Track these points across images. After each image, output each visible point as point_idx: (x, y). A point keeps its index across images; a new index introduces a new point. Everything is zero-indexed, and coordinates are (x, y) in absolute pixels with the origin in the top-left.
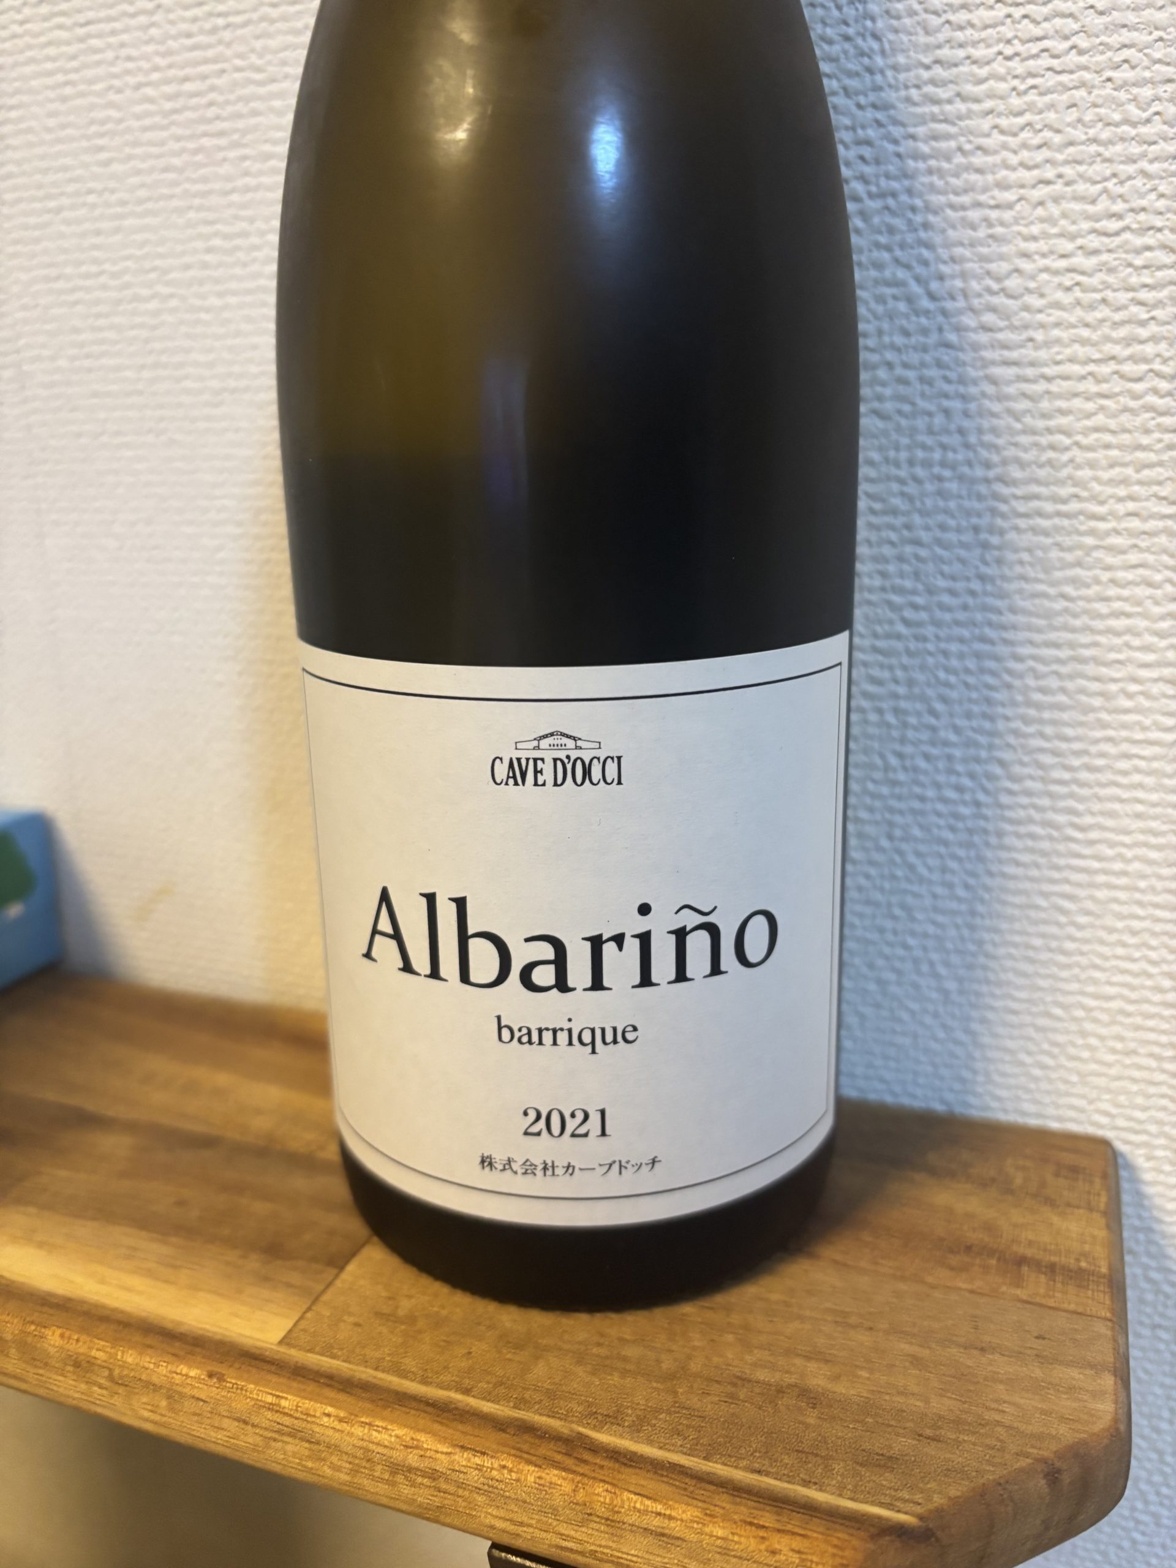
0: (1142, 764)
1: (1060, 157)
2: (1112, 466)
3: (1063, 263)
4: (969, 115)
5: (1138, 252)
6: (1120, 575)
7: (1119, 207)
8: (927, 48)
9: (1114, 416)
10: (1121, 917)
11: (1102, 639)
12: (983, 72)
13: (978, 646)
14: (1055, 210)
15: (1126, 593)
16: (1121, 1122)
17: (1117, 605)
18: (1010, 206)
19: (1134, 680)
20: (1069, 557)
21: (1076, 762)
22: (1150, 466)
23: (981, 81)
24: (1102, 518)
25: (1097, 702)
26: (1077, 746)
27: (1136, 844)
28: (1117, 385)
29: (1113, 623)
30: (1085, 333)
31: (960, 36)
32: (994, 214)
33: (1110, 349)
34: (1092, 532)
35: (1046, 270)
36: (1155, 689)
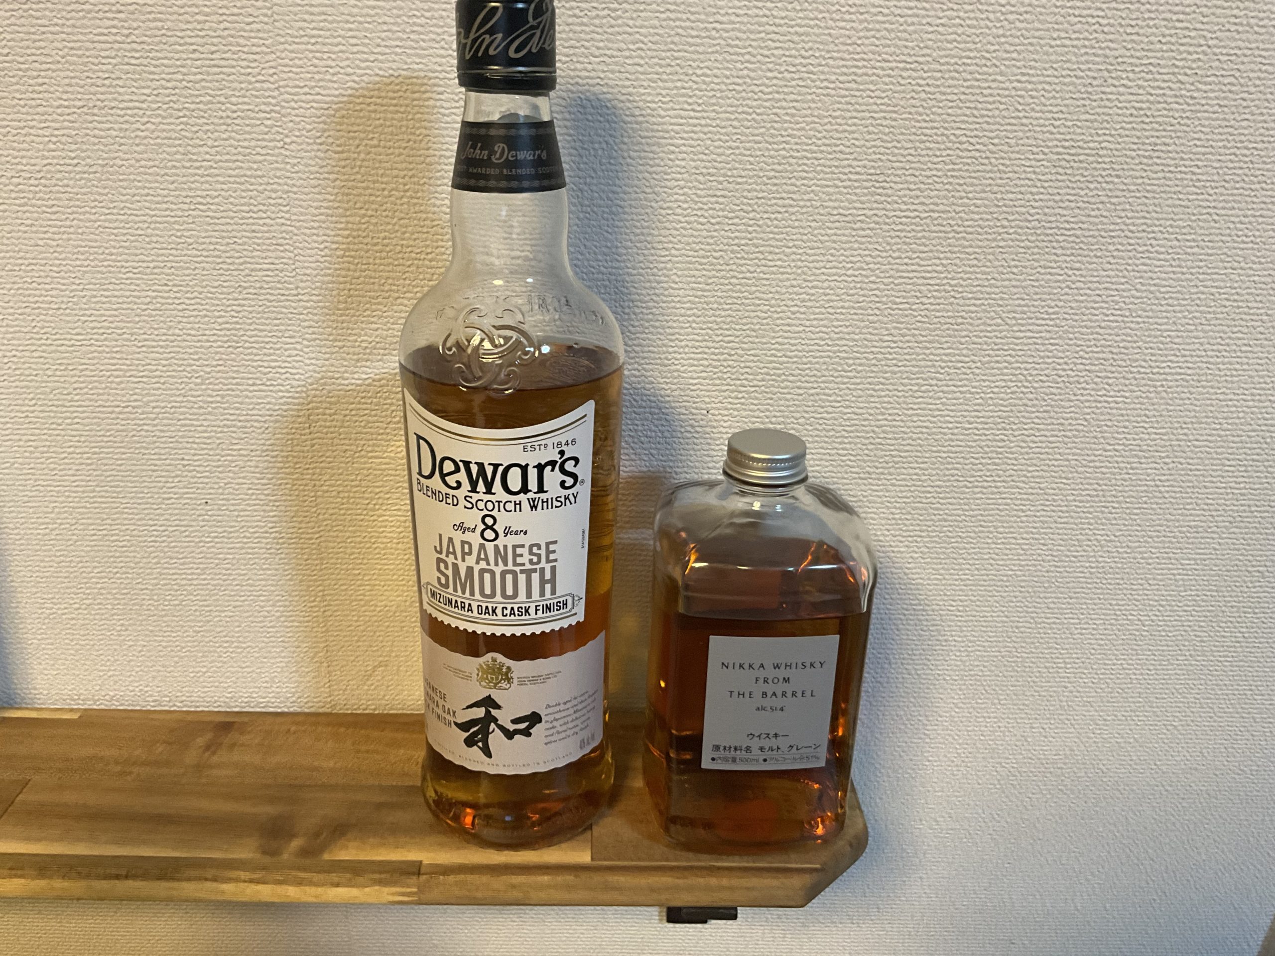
1: (820, 380)
3: (819, 416)
12: (794, 348)
18: (801, 395)
23: (792, 351)
28: (837, 457)
30: (826, 439)
31: (786, 334)
32: (796, 397)
33: (834, 445)
35: (813, 417)
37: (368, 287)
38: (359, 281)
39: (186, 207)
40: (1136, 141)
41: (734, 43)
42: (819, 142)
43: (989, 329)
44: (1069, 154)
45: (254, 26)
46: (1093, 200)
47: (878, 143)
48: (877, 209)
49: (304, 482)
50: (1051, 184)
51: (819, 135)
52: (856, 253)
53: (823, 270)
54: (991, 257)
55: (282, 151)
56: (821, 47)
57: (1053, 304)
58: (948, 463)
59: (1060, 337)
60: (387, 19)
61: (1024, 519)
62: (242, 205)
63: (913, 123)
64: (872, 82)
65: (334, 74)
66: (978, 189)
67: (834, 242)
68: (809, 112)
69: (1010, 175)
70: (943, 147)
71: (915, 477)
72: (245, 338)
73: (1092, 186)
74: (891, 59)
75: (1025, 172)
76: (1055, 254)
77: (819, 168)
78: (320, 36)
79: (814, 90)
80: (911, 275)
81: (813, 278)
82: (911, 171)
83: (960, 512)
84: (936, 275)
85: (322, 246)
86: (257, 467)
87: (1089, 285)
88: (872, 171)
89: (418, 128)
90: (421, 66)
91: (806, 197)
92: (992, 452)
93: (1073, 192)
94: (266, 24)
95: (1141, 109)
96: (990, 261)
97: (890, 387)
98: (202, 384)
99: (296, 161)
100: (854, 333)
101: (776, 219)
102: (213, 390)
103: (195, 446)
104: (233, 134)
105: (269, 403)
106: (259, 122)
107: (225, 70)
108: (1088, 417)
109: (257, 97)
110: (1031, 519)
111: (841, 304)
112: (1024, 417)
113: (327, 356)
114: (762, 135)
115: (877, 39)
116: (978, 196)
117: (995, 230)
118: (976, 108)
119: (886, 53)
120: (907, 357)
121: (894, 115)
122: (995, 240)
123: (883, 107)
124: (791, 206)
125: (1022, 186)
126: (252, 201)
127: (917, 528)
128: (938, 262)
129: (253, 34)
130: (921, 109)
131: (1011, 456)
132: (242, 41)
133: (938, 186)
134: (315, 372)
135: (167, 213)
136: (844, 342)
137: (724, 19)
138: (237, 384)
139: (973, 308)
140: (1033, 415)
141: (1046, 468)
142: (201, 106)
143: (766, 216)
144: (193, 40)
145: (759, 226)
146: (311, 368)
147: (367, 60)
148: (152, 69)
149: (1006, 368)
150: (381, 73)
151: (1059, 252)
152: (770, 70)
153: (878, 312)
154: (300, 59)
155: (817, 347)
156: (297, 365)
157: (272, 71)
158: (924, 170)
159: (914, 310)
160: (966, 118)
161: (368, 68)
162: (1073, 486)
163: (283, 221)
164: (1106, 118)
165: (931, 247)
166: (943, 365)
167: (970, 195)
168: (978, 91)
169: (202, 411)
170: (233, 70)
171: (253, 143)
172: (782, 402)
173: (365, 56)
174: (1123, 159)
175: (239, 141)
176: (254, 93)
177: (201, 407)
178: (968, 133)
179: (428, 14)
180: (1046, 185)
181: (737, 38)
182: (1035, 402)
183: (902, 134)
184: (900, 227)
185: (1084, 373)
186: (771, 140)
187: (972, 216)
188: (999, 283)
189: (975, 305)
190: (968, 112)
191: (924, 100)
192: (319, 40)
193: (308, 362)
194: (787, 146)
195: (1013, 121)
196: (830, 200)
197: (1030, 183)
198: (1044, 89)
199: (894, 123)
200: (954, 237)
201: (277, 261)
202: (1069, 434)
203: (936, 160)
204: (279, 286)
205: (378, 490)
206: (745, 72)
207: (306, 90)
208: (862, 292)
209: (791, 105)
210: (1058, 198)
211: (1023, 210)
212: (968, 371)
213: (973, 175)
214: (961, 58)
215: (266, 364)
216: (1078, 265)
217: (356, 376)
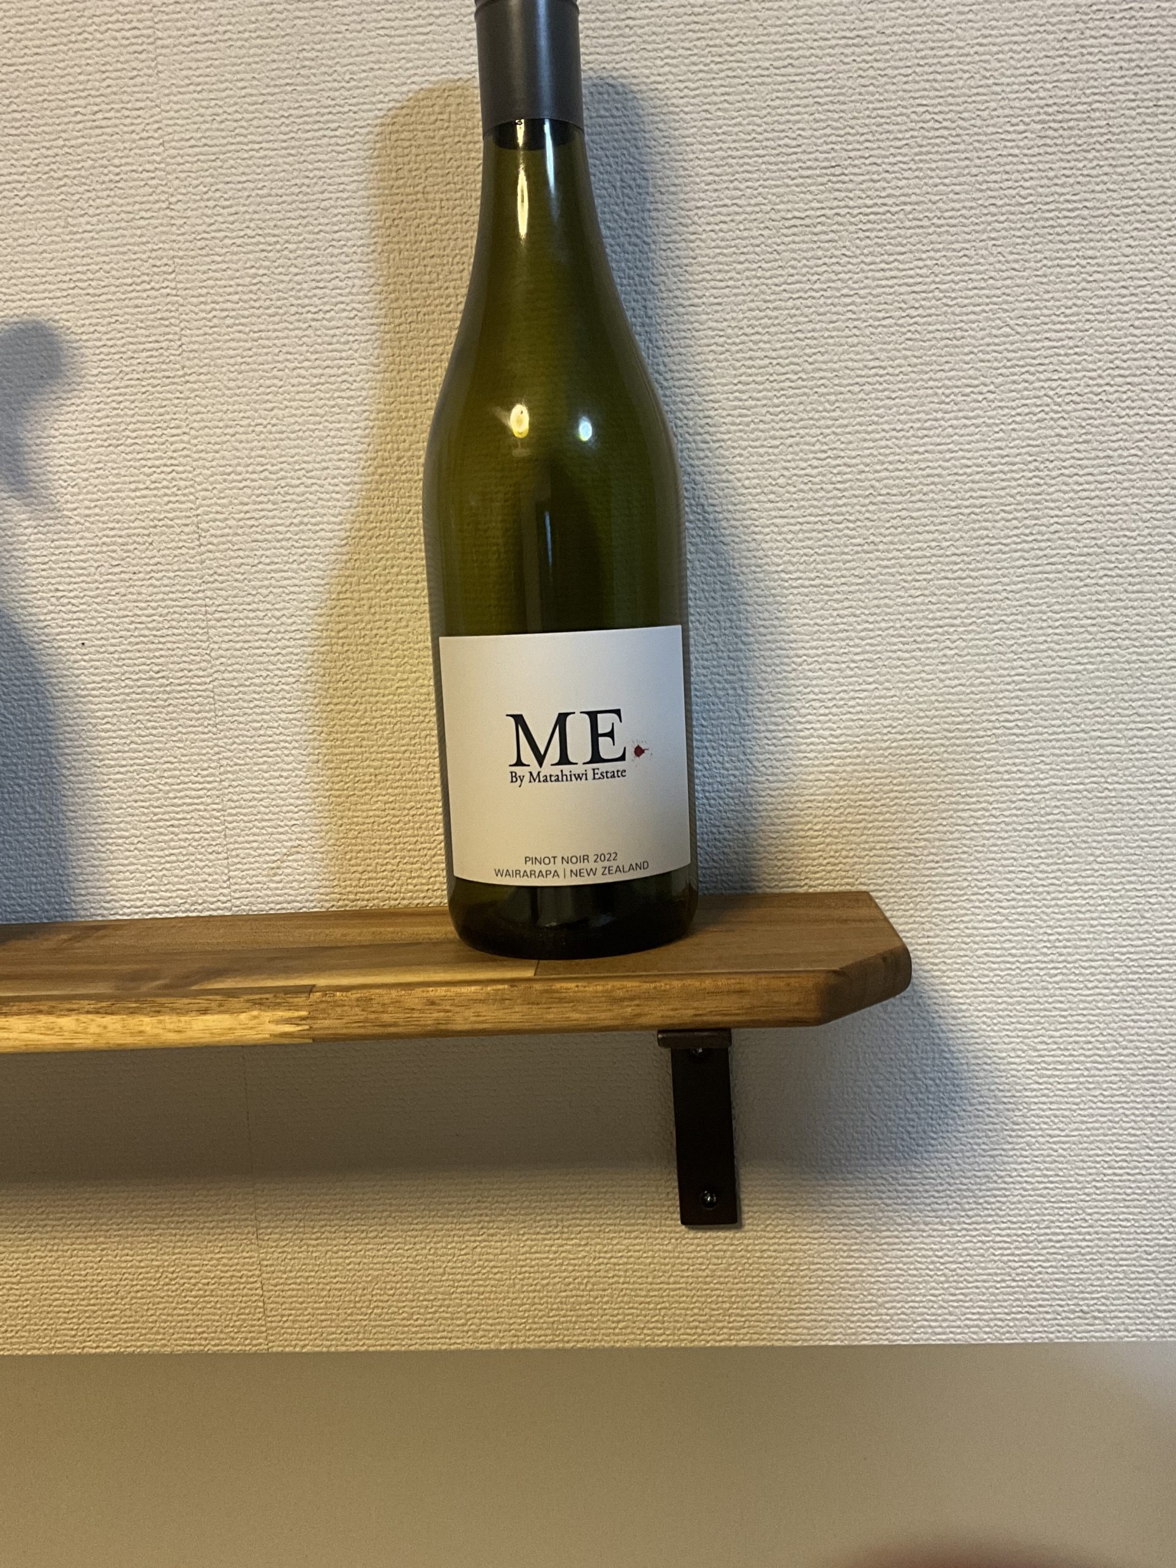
0: (861, 701)
1: (797, 426)
2: (833, 562)
3: (803, 472)
4: (756, 406)
5: (834, 467)
6: (841, 612)
7: (825, 447)
8: (735, 376)
9: (831, 540)
10: (859, 779)
11: (836, 643)
12: (761, 387)
13: (779, 652)
14: (797, 449)
15: (845, 620)
16: (872, 887)
17: (842, 626)
18: (777, 447)
19: (853, 661)
20: (818, 606)
21: (830, 704)
22: (849, 561)
23: (760, 392)
24: (831, 587)
25: (837, 674)
26: (830, 696)
27: (863, 741)
28: (831, 526)
29: (840, 635)
30: (816, 503)
31: (749, 371)
32: (770, 450)
33: (826, 510)
34: (826, 593)
35: (796, 475)
36: (862, 665)
37: (261, 359)
38: (251, 353)
39: (65, 286)
40: (1133, 97)
41: (650, 39)
42: (760, 137)
43: (997, 341)
44: (1054, 121)
45: (139, 80)
46: (1094, 172)
47: (828, 131)
48: (838, 207)
49: (193, 609)
50: (1039, 158)
51: (759, 130)
52: (820, 262)
53: (784, 287)
54: (984, 252)
55: (168, 212)
56: (748, 32)
57: (1070, 303)
58: (974, 522)
59: (1087, 345)
60: (276, 57)
61: (1085, 589)
62: (125, 277)
63: (865, 105)
64: (810, 64)
65: (222, 122)
66: (955, 172)
67: (794, 251)
68: (745, 104)
69: (989, 153)
70: (904, 128)
71: (933, 544)
72: (127, 433)
73: (1090, 156)
74: (829, 36)
75: (1005, 147)
76: (1061, 242)
77: (764, 167)
78: (206, 83)
79: (747, 79)
80: (890, 282)
81: (773, 297)
82: (871, 160)
83: (999, 587)
84: (920, 280)
85: (210, 316)
86: (140, 594)
87: (1111, 276)
88: (826, 164)
89: (311, 171)
90: (314, 103)
91: (753, 202)
92: (1027, 501)
93: (1067, 165)
94: (150, 76)
95: (1131, 60)
96: (982, 256)
97: (886, 427)
98: (79, 494)
99: (180, 222)
100: (831, 361)
101: (721, 230)
102: (91, 501)
103: (70, 572)
104: (116, 199)
105: (153, 511)
106: (142, 183)
107: (108, 130)
108: (1141, 444)
109: (140, 155)
110: (1093, 590)
111: (810, 326)
112: (1060, 451)
113: (217, 447)
114: (693, 135)
115: (810, 16)
116: (955, 181)
117: (983, 219)
118: (935, 81)
119: (823, 31)
120: (902, 386)
121: (842, 98)
122: (984, 231)
123: (829, 91)
124: (737, 213)
125: (1006, 164)
126: (136, 272)
127: (948, 614)
128: (921, 264)
129: (136, 89)
130: (871, 88)
131: (1052, 505)
132: (125, 98)
133: (906, 174)
134: (204, 467)
135: (46, 295)
136: (822, 374)
137: (638, 14)
138: (118, 491)
139: (972, 317)
140: (1071, 448)
141: (1100, 518)
142: (83, 172)
143: (708, 228)
144: (75, 102)
145: (701, 240)
146: (201, 463)
147: (256, 103)
148: (33, 137)
149: (1026, 389)
150: (271, 115)
151: (1065, 238)
152: (694, 64)
153: (857, 332)
154: (186, 110)
155: (788, 384)
156: (183, 461)
157: (156, 126)
158: (887, 157)
159: (901, 326)
160: (926, 93)
161: (257, 111)
162: (1139, 539)
163: (168, 291)
164: (1093, 74)
165: (909, 246)
166: (947, 392)
167: (947, 181)
168: (935, 61)
169: (78, 528)
170: (116, 130)
171: (137, 207)
172: (754, 459)
173: (254, 98)
174: (1122, 120)
175: (122, 205)
176: (138, 151)
177: (77, 523)
178: (930, 109)
179: (319, 47)
180: (1034, 160)
181: (654, 33)
182: (1071, 430)
183: (854, 118)
184: (869, 226)
185: (1125, 388)
186: (705, 140)
187: (953, 205)
188: (999, 284)
189: (974, 313)
190: (927, 85)
191: (874, 78)
192: (205, 87)
193: (196, 456)
194: (724, 146)
195: (981, 90)
196: (783, 202)
197: (1015, 160)
198: (1011, 50)
199: (843, 107)
200: (935, 232)
201: (162, 339)
202: (1120, 469)
203: (899, 143)
204: (164, 367)
205: (278, 614)
206: (667, 69)
207: (192, 142)
208: (834, 310)
209: (723, 98)
210: (1051, 174)
211: (1014, 192)
212: (980, 397)
213: (946, 156)
214: (909, 26)
215: (149, 463)
216: (1090, 253)
217: (250, 469)
